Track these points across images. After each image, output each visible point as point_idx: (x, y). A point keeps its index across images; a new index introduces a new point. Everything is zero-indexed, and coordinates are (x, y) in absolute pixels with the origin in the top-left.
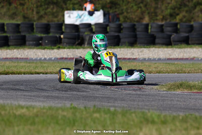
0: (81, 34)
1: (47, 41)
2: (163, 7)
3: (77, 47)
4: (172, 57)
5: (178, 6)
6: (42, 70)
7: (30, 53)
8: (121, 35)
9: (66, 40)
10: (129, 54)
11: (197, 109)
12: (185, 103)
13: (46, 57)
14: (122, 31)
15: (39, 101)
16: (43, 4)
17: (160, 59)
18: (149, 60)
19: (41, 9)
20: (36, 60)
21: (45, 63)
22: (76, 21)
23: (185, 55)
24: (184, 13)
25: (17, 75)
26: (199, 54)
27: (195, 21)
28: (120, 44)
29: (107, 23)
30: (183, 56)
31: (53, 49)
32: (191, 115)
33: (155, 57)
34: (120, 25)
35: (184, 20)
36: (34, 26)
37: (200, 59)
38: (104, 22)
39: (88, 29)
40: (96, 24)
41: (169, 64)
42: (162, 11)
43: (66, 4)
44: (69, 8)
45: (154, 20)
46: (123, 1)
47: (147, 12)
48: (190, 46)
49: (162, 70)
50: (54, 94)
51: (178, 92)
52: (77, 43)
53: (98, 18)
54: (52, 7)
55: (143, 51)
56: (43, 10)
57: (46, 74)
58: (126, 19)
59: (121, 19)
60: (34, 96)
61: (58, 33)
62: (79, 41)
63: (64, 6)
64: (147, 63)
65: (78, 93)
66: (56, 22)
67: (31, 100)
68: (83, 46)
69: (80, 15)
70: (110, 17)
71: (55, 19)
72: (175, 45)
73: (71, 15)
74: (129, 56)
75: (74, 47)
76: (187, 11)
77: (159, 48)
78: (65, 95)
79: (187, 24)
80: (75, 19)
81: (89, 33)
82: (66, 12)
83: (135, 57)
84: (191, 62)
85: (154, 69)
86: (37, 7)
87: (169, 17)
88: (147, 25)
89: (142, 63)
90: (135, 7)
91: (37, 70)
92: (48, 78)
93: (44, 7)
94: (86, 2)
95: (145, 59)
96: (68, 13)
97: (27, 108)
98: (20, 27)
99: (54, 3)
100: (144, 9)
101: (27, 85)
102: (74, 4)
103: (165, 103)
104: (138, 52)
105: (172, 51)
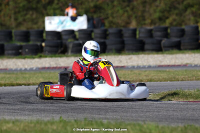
0: (64, 41)
1: (27, 50)
2: (152, 11)
3: (60, 55)
4: (163, 64)
5: (168, 9)
6: (24, 82)
7: (9, 63)
8: (107, 42)
9: (48, 48)
10: (116, 62)
11: (196, 120)
12: (182, 113)
13: (26, 67)
14: (108, 37)
15: (25, 115)
16: (21, 10)
17: (150, 67)
18: (139, 67)
19: (19, 15)
20: (16, 70)
21: (26, 74)
22: (58, 27)
23: (177, 61)
24: (174, 17)
26: (193, 60)
27: (186, 24)
28: (107, 51)
29: (91, 29)
30: (175, 62)
31: (34, 58)
32: (191, 126)
33: (145, 64)
34: (106, 31)
35: (175, 23)
36: (13, 34)
37: (193, 65)
38: (88, 28)
39: (71, 36)
40: (80, 31)
41: (160, 71)
42: (151, 15)
43: (46, 9)
44: (49, 14)
45: (142, 25)
46: (108, 5)
47: (134, 16)
48: (181, 52)
49: (153, 78)
51: (174, 101)
52: (60, 51)
53: (82, 23)
54: (31, 12)
55: (131, 58)
56: (21, 16)
57: (29, 85)
58: (112, 25)
59: (107, 24)
60: (18, 110)
61: (38, 41)
62: (62, 49)
63: (44, 12)
64: (137, 71)
65: (65, 105)
66: (36, 29)
67: (15, 114)
68: (66, 54)
69: (62, 21)
70: (95, 22)
71: (35, 26)
72: (166, 50)
74: (116, 64)
75: (57, 55)
76: (177, 15)
77: (148, 54)
78: (52, 108)
79: (179, 28)
80: (56, 26)
81: (72, 40)
82: (46, 18)
83: (123, 65)
84: (185, 69)
85: (145, 78)
86: (15, 13)
87: (157, 21)
88: (135, 31)
89: (131, 71)
90: (121, 11)
91: (19, 82)
92: (31, 89)
93: (22, 13)
94: (68, 7)
95: (133, 67)
96: (48, 19)
97: (13, 123)
99: (32, 9)
100: (130, 13)
102: (55, 9)
103: (160, 113)
104: (126, 59)
105: (163, 58)
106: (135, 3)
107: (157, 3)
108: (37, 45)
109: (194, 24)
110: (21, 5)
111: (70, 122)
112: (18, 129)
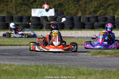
0: (41, 22)
2: (90, 7)
3: (39, 30)
5: (99, 6)
6: (18, 44)
9: (33, 26)
10: (69, 34)
12: (102, 63)
15: (16, 62)
16: (19, 5)
17: (87, 37)
18: (81, 38)
19: (18, 8)
21: (20, 39)
22: (38, 15)
25: (3, 46)
27: (108, 15)
28: (64, 28)
29: (56, 16)
32: (106, 70)
33: (85, 36)
35: (102, 14)
36: (14, 18)
38: (55, 15)
39: (45, 19)
40: (50, 17)
42: (89, 9)
43: (32, 5)
44: (34, 7)
45: (84, 14)
46: (66, 3)
47: (80, 9)
50: (25, 58)
51: (99, 56)
52: (39, 27)
53: (51, 13)
54: (24, 6)
55: (78, 32)
56: (19, 8)
57: (21, 46)
58: (68, 14)
59: (65, 13)
60: (13, 59)
61: (27, 22)
62: (40, 26)
63: (31, 6)
64: (80, 40)
65: (39, 57)
66: (27, 15)
68: (42, 29)
69: (41, 11)
70: (59, 12)
71: (26, 14)
72: (96, 29)
73: (35, 11)
74: (69, 35)
75: (37, 30)
76: (103, 9)
77: (87, 30)
79: (104, 16)
80: (38, 14)
81: (46, 22)
82: (32, 10)
83: (73, 36)
86: (15, 6)
87: (93, 12)
88: (80, 17)
89: (77, 40)
90: (73, 7)
91: (15, 44)
92: (22, 48)
93: (19, 7)
95: (79, 37)
96: (33, 10)
97: (9, 65)
98: (5, 18)
99: (25, 4)
100: (78, 8)
101: (9, 52)
102: (37, 5)
103: (90, 63)
104: (75, 33)
105: (95, 32)
106: (81, 3)
107: (93, 3)
108: (27, 24)
109: (113, 15)
110: (19, 2)
111: (41, 66)
112: (11, 69)
